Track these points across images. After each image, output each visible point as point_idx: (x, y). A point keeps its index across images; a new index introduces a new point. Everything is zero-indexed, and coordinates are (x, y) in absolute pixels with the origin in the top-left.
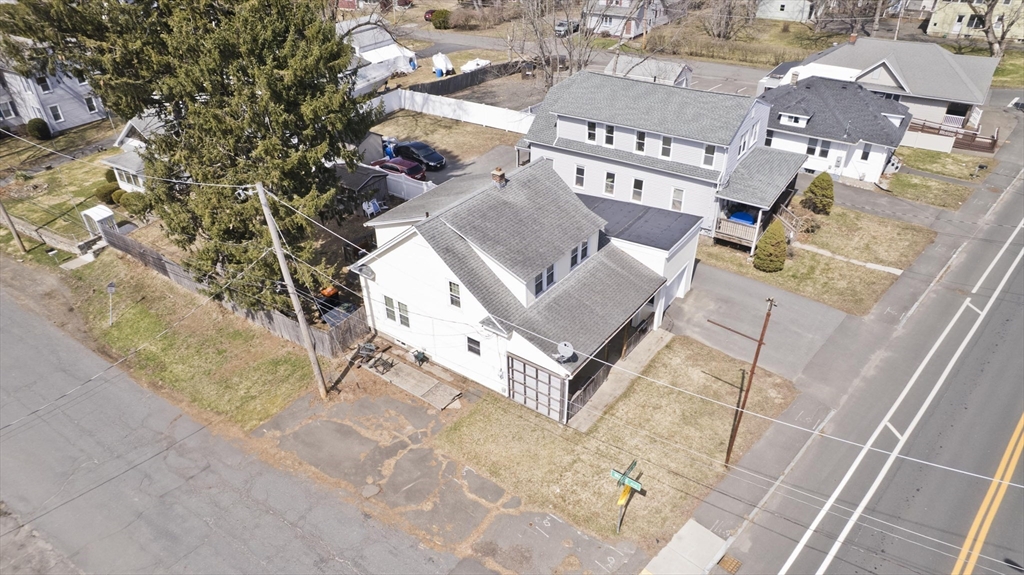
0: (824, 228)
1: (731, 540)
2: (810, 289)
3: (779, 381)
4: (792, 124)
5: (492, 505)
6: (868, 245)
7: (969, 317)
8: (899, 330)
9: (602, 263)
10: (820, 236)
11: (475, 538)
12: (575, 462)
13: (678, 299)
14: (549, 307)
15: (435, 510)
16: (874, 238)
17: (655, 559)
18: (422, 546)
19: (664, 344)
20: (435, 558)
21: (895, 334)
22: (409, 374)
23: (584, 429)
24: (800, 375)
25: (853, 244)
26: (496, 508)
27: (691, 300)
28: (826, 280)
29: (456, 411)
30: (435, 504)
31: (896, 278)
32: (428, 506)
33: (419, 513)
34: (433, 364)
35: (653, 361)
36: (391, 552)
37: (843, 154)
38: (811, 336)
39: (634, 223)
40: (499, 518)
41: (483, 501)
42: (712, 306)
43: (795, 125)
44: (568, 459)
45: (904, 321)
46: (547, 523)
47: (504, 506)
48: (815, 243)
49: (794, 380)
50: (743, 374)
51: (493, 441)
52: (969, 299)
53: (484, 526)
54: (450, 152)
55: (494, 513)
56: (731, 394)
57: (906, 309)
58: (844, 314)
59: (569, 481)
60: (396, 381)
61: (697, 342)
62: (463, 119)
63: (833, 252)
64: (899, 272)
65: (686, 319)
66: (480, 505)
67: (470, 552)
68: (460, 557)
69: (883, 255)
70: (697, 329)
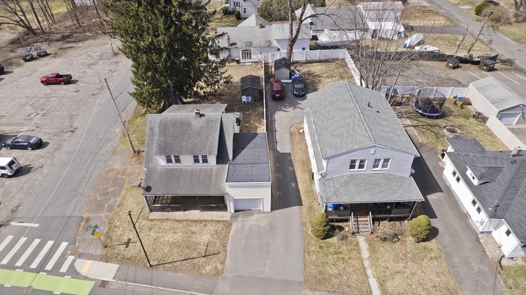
0: (397, 245)
1: (114, 280)
3: (220, 268)
4: (471, 178)
6: (398, 273)
9: (211, 170)
11: (91, 215)
14: (167, 171)
16: (414, 274)
17: (98, 262)
18: (85, 206)
19: (220, 219)
20: (81, 211)
23: (150, 218)
24: (231, 276)
26: (104, 214)
28: (331, 262)
30: (101, 200)
32: (99, 199)
37: (486, 219)
38: (267, 270)
40: (100, 216)
41: (106, 209)
43: (472, 180)
46: (102, 228)
47: (106, 215)
48: (371, 245)
49: (225, 274)
50: (217, 253)
53: (96, 215)
55: (102, 214)
56: (199, 254)
63: (370, 257)
65: (246, 219)
66: (104, 210)
67: (85, 217)
68: (83, 216)
70: (240, 226)
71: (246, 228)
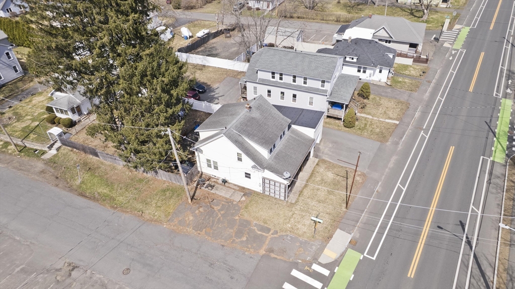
0: (367, 105)
1: (353, 234)
2: (366, 134)
3: (360, 173)
4: (351, 60)
5: (267, 235)
6: (385, 112)
7: (423, 138)
8: (400, 147)
9: (290, 136)
10: (367, 109)
11: (265, 247)
12: (293, 214)
13: (317, 144)
14: (275, 158)
15: (247, 240)
16: (387, 108)
17: (328, 244)
18: (246, 253)
19: (316, 164)
20: (253, 257)
21: (399, 149)
22: (222, 189)
23: (293, 202)
24: (367, 170)
25: (380, 112)
26: (269, 236)
27: (322, 144)
28: (371, 129)
29: (244, 201)
30: (246, 237)
31: (397, 125)
32: (244, 239)
33: (242, 242)
34: (229, 183)
35: (313, 171)
36: (236, 257)
37: (372, 72)
39: (299, 117)
40: (272, 239)
41: (264, 234)
42: (330, 145)
43: (352, 61)
44: (291, 213)
45: (401, 143)
46: (289, 238)
47: (272, 234)
48: (365, 113)
49: (365, 172)
50: (347, 172)
51: (262, 211)
52: (422, 131)
53: (267, 243)
54: (206, 83)
56: (344, 180)
57: (402, 138)
58: (379, 143)
59: (293, 222)
60: (217, 192)
61: (328, 161)
62: (207, 64)
63: (373, 116)
64: (397, 122)
65: (322, 152)
66: (263, 235)
67: (264, 252)
68: (261, 255)
69: (391, 116)
70: (327, 156)
71: (330, 153)
